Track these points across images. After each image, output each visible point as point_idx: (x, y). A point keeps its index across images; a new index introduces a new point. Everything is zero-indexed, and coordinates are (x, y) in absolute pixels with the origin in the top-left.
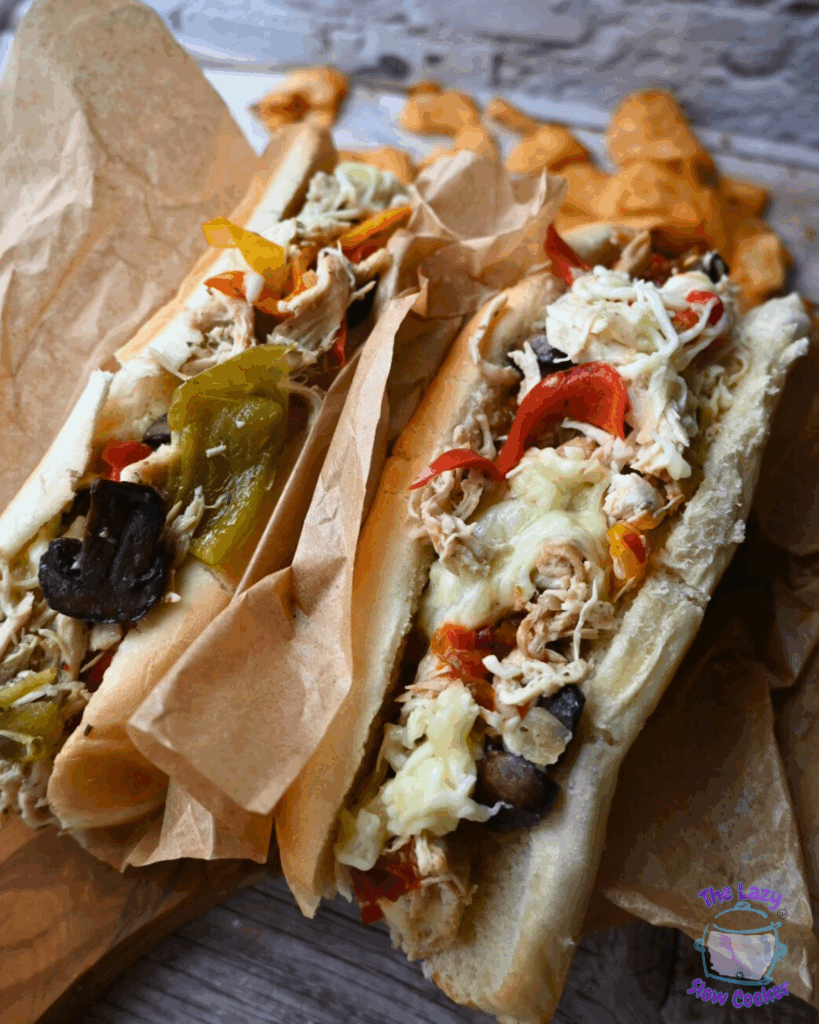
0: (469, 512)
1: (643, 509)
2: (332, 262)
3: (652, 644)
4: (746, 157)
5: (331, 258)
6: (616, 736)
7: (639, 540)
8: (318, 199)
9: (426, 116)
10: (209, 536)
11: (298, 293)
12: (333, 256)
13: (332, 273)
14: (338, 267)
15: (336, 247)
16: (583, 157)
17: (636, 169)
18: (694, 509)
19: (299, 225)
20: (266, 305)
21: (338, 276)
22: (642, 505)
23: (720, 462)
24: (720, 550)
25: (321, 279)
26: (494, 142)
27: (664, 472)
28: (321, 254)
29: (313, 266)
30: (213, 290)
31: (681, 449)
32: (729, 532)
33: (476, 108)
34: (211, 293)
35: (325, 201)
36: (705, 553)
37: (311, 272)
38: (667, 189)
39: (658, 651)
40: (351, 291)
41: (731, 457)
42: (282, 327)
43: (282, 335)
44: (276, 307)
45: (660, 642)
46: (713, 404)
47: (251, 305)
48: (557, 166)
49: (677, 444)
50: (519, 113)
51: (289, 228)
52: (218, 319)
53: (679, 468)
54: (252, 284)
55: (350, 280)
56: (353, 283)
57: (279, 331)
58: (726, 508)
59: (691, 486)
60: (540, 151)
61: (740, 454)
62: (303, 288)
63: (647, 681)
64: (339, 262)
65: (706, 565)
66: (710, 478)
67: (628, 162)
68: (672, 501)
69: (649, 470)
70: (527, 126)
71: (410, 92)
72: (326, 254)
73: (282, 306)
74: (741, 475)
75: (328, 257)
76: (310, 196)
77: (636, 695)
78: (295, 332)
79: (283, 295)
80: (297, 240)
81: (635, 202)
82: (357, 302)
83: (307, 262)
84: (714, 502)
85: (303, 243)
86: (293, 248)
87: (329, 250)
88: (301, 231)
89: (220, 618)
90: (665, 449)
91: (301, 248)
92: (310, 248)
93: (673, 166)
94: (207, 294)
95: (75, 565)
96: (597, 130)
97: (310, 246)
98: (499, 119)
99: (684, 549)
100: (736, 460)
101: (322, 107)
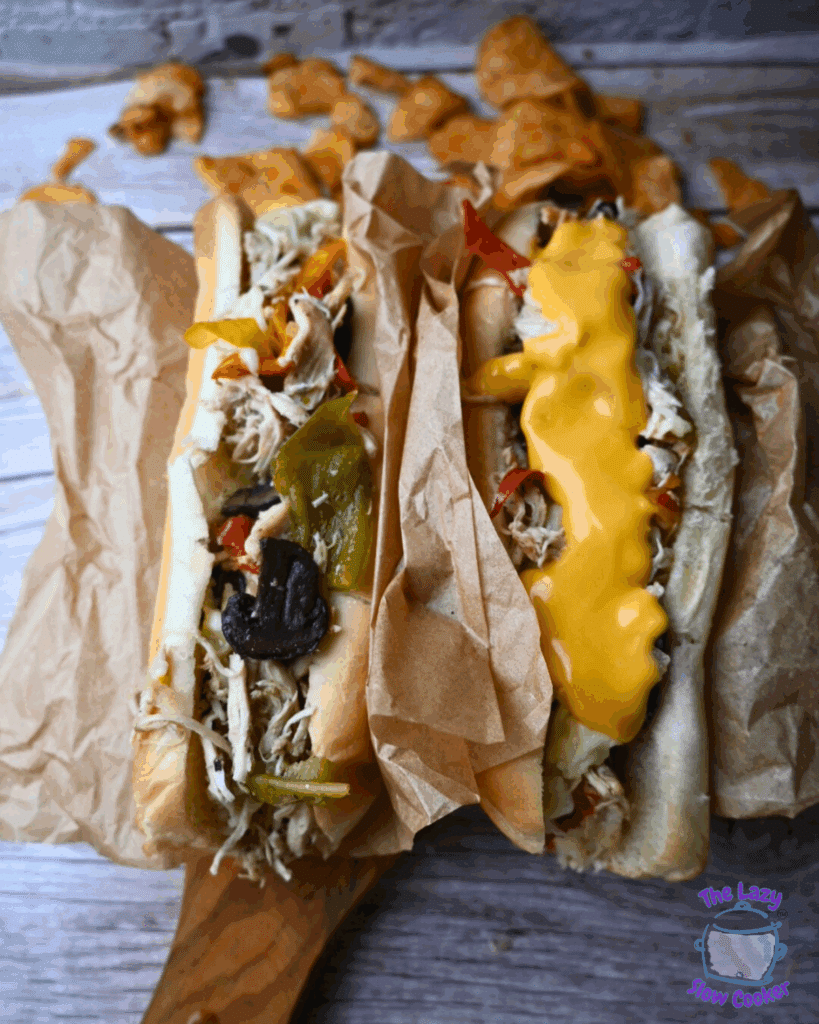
0: (543, 518)
1: (667, 472)
2: (304, 306)
3: (700, 562)
4: (612, 66)
5: (301, 305)
6: (695, 636)
7: (668, 497)
8: (258, 259)
9: (294, 95)
10: (338, 568)
11: (288, 344)
12: (303, 300)
13: (308, 315)
14: (311, 308)
15: (301, 291)
16: (460, 107)
17: (518, 110)
18: (702, 455)
19: (263, 288)
20: (269, 367)
21: (314, 315)
22: (665, 469)
23: (702, 409)
24: (727, 477)
25: (302, 324)
26: (368, 109)
27: (669, 435)
28: (292, 303)
29: (290, 317)
30: (221, 380)
31: (675, 410)
32: (729, 459)
33: (339, 73)
34: (220, 384)
35: (264, 257)
36: (720, 486)
37: (291, 323)
38: (556, 129)
39: (706, 566)
40: (330, 322)
41: (706, 402)
42: (289, 379)
43: (293, 383)
44: (278, 366)
45: (705, 558)
46: (675, 357)
47: (257, 375)
48: (438, 124)
49: (671, 407)
50: (383, 70)
51: (255, 296)
52: (233, 400)
53: (680, 427)
54: (249, 357)
55: (325, 314)
56: (328, 315)
57: (289, 382)
58: (723, 443)
59: (692, 439)
60: (420, 110)
61: (711, 397)
62: (290, 339)
63: (705, 590)
64: (310, 303)
65: (723, 494)
66: (701, 424)
67: (508, 105)
68: (683, 455)
69: (659, 436)
70: (399, 83)
71: (266, 72)
72: (296, 301)
73: (283, 361)
74: (718, 411)
75: (300, 303)
76: (251, 258)
77: (701, 602)
78: (301, 377)
79: (277, 353)
80: (267, 301)
81: (530, 152)
82: (339, 329)
83: (285, 316)
84: (713, 445)
85: (275, 301)
86: (268, 310)
87: (296, 296)
88: (267, 292)
89: (379, 620)
90: (664, 414)
91: (275, 306)
92: (279, 302)
93: (555, 101)
94: (216, 385)
95: (254, 615)
96: (464, 70)
97: (280, 301)
98: (365, 82)
99: (708, 490)
100: (710, 402)
101: (188, 114)
